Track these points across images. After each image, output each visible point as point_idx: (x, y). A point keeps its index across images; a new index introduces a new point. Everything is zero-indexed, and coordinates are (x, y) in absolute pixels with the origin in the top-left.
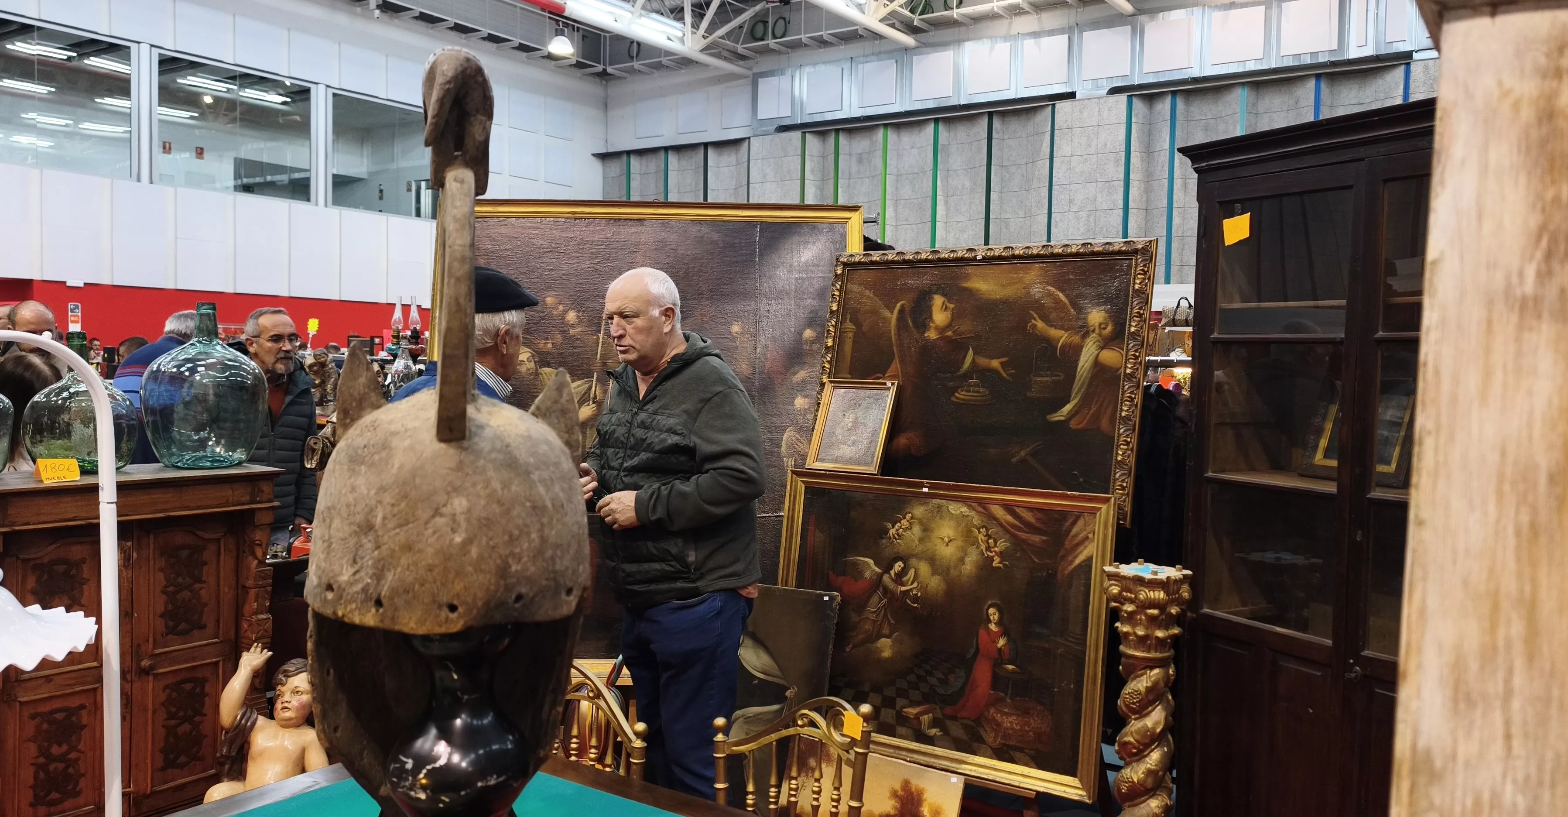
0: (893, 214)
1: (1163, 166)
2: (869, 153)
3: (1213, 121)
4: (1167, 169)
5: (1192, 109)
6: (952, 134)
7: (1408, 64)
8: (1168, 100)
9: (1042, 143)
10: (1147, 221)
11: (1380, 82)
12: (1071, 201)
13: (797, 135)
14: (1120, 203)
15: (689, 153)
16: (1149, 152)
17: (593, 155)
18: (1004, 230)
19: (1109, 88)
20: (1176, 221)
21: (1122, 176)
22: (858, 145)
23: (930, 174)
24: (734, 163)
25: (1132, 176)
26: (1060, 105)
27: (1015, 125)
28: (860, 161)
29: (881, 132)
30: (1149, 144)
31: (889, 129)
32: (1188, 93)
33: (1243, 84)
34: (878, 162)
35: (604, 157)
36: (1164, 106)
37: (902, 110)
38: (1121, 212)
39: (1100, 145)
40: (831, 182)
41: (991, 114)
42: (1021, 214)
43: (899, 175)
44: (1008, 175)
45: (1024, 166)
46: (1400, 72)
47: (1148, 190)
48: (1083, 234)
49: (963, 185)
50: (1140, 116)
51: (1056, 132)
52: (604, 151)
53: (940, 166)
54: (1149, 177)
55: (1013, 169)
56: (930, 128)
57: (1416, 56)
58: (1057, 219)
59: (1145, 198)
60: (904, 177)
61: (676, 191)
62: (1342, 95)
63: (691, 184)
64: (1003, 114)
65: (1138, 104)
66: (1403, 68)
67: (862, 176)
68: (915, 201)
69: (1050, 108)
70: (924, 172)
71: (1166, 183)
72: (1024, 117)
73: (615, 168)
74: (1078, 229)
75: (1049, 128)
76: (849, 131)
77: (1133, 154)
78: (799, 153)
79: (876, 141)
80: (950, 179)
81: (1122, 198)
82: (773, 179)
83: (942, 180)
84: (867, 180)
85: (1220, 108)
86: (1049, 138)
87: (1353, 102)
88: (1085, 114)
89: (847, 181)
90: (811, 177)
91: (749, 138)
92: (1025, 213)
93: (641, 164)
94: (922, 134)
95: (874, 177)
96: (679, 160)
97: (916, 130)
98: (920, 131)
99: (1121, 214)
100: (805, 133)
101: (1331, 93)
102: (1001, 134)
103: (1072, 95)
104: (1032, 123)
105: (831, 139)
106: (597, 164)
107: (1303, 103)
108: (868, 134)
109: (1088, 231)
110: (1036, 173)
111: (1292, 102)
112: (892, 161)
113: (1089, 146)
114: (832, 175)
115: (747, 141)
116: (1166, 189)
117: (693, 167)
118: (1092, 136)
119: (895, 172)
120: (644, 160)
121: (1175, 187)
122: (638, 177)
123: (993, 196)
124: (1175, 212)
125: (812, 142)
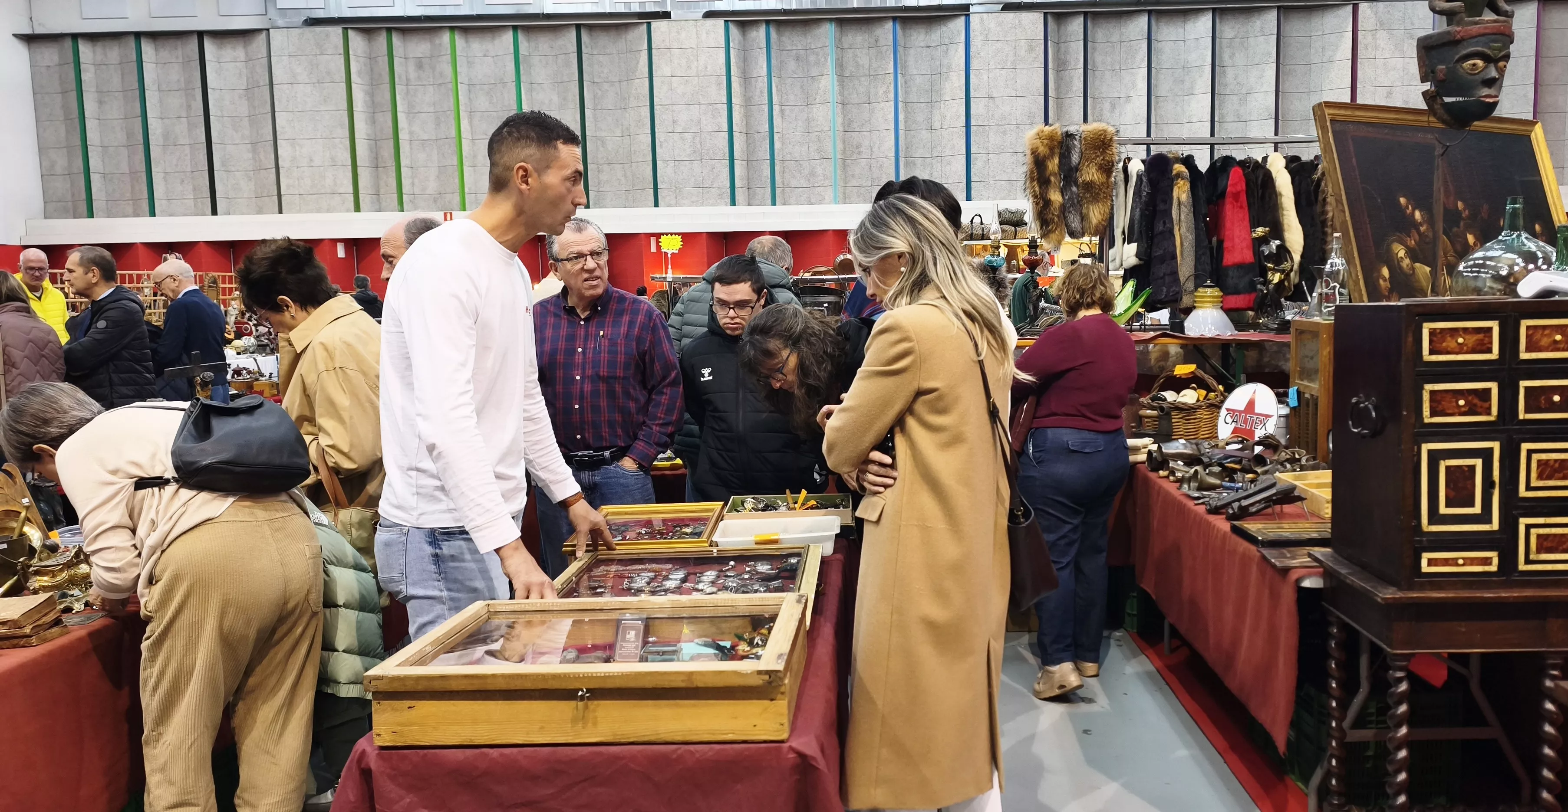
0: (468, 128)
1: (761, 92)
2: (431, 57)
3: (802, 52)
4: (766, 94)
5: (784, 39)
6: (533, 44)
7: (967, 16)
8: (762, 29)
9: (638, 63)
10: (748, 145)
11: (944, 28)
12: (674, 122)
13: (336, 32)
14: (725, 127)
15: (172, 42)
16: (746, 78)
17: (15, 35)
18: (601, 149)
19: (705, 11)
20: (777, 145)
21: (725, 100)
22: (419, 47)
23: (513, 87)
24: (243, 59)
25: (734, 100)
26: (656, 24)
27: (604, 40)
28: (420, 66)
29: (446, 37)
30: (744, 70)
31: (456, 33)
32: (779, 23)
33: (831, 20)
34: (448, 70)
35: (30, 39)
36: (759, 34)
37: (474, 13)
38: (726, 135)
39: (700, 68)
40: (387, 87)
41: (578, 27)
42: (619, 133)
43: (470, 84)
44: (600, 93)
45: (617, 84)
46: (961, 21)
47: (747, 116)
48: (689, 155)
49: (550, 100)
50: (736, 42)
51: (654, 51)
52: (28, 31)
53: (523, 78)
54: (748, 103)
55: (606, 86)
56: (509, 36)
57: (972, 9)
58: (662, 139)
59: (745, 122)
60: (478, 87)
61: (155, 87)
62: (912, 38)
63: (179, 81)
64: (591, 27)
65: (734, 30)
66: (963, 18)
67: (425, 83)
68: (494, 114)
69: (645, 26)
70: (504, 84)
71: (766, 108)
72: (613, 33)
73: (50, 55)
74: (684, 150)
75: (645, 46)
76: (403, 31)
77: (733, 79)
78: (342, 51)
79: (440, 44)
80: (534, 94)
81: (726, 120)
82: (307, 81)
83: (526, 94)
84: (431, 88)
85: (809, 41)
86: (646, 57)
87: (922, 44)
88: (683, 35)
89: (404, 87)
90: (359, 80)
91: (268, 30)
92: (623, 132)
93: (94, 52)
94: (497, 42)
95: (440, 85)
96: (156, 50)
97: (488, 36)
98: (493, 38)
99: (727, 136)
100: (346, 29)
101: (904, 35)
102: (590, 48)
103: (666, 15)
104: (623, 41)
105: (382, 38)
106: (21, 50)
107: (882, 42)
108: (427, 37)
109: (695, 152)
110: (634, 92)
111: (872, 40)
112: (462, 69)
113: (689, 67)
114: (386, 78)
115: (264, 33)
116: (766, 114)
117: (180, 60)
118: (692, 58)
119: (466, 81)
120: (99, 47)
121: (774, 113)
122: (92, 69)
123: (588, 112)
124: (776, 137)
125: (357, 41)
